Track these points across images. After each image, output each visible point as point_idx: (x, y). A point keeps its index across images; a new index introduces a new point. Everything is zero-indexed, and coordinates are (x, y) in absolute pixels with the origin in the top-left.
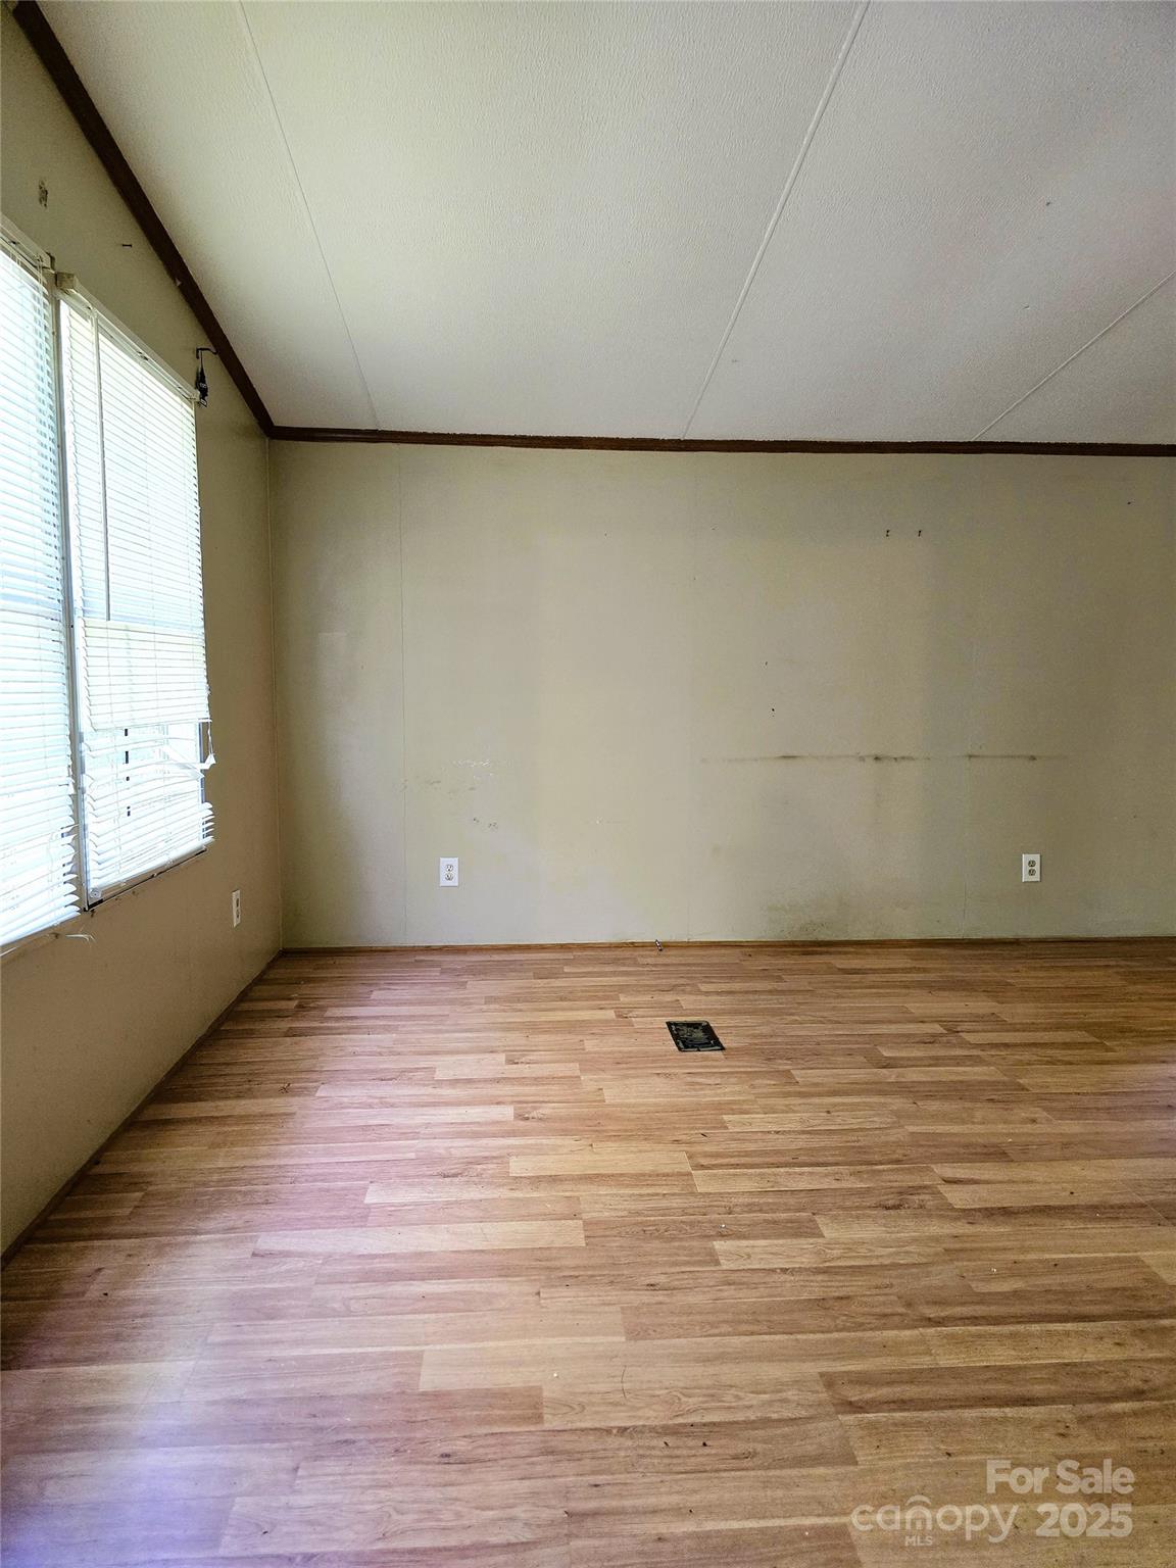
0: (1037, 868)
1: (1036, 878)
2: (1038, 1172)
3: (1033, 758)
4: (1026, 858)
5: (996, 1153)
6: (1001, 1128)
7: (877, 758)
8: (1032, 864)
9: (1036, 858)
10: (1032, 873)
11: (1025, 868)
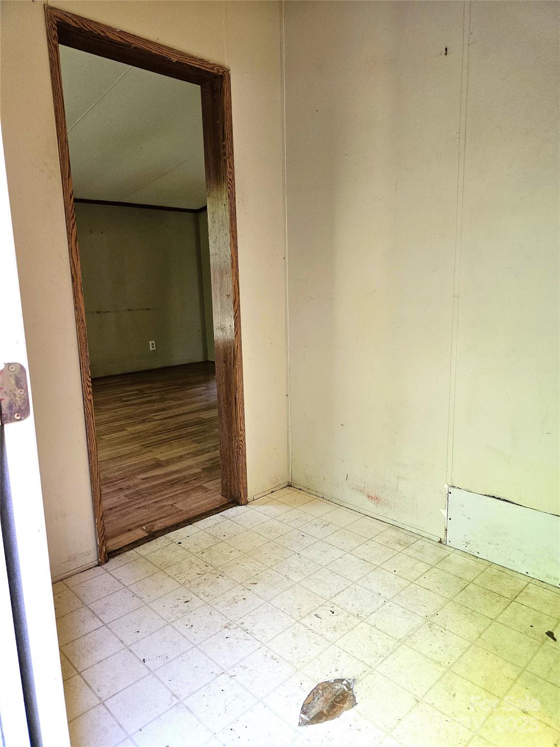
0: (154, 345)
1: (155, 349)
2: (176, 410)
3: (148, 309)
4: (150, 343)
5: (164, 409)
6: (162, 406)
7: (98, 312)
8: (153, 344)
9: (154, 342)
10: (153, 347)
11: (151, 346)
